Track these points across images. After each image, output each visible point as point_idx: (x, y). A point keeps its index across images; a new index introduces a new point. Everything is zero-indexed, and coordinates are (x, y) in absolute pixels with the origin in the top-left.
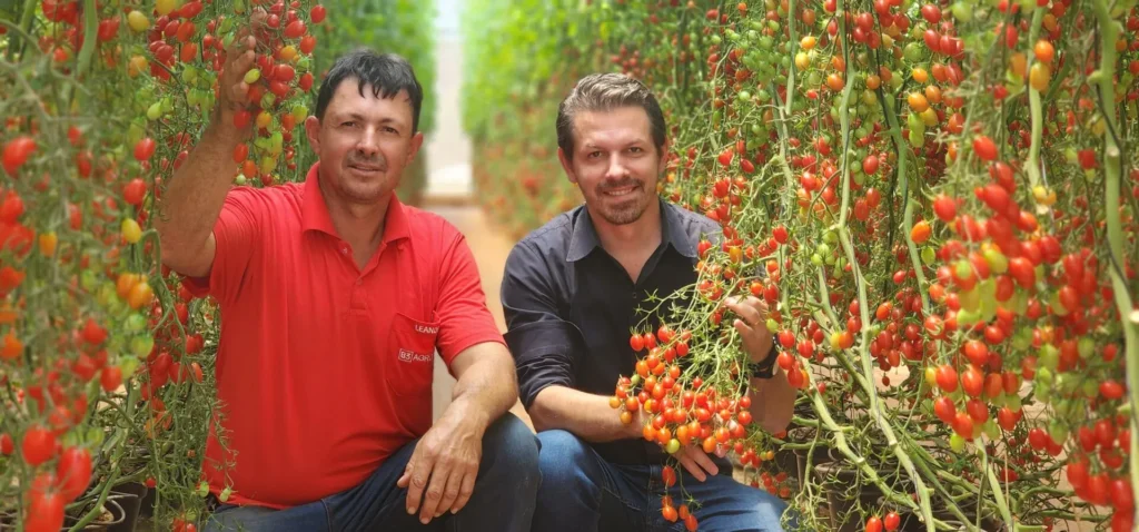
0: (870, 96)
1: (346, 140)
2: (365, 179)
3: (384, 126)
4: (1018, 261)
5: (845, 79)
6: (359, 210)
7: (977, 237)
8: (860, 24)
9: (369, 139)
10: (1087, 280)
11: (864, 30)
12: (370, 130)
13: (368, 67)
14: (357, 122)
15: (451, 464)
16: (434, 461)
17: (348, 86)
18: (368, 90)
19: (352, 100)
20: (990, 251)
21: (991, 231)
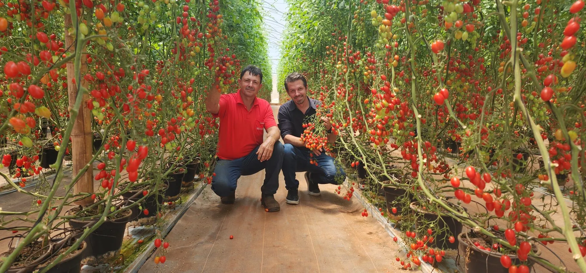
0: (352, 74)
1: (246, 84)
2: (250, 92)
3: (254, 82)
4: (390, 104)
5: (347, 70)
6: (248, 98)
7: (381, 98)
8: (351, 59)
9: (251, 84)
10: (406, 108)
11: (351, 60)
12: (251, 82)
13: (252, 69)
14: (248, 80)
15: (268, 150)
16: (264, 149)
17: (247, 73)
18: (251, 74)
19: (248, 75)
20: (384, 101)
21: (384, 97)
